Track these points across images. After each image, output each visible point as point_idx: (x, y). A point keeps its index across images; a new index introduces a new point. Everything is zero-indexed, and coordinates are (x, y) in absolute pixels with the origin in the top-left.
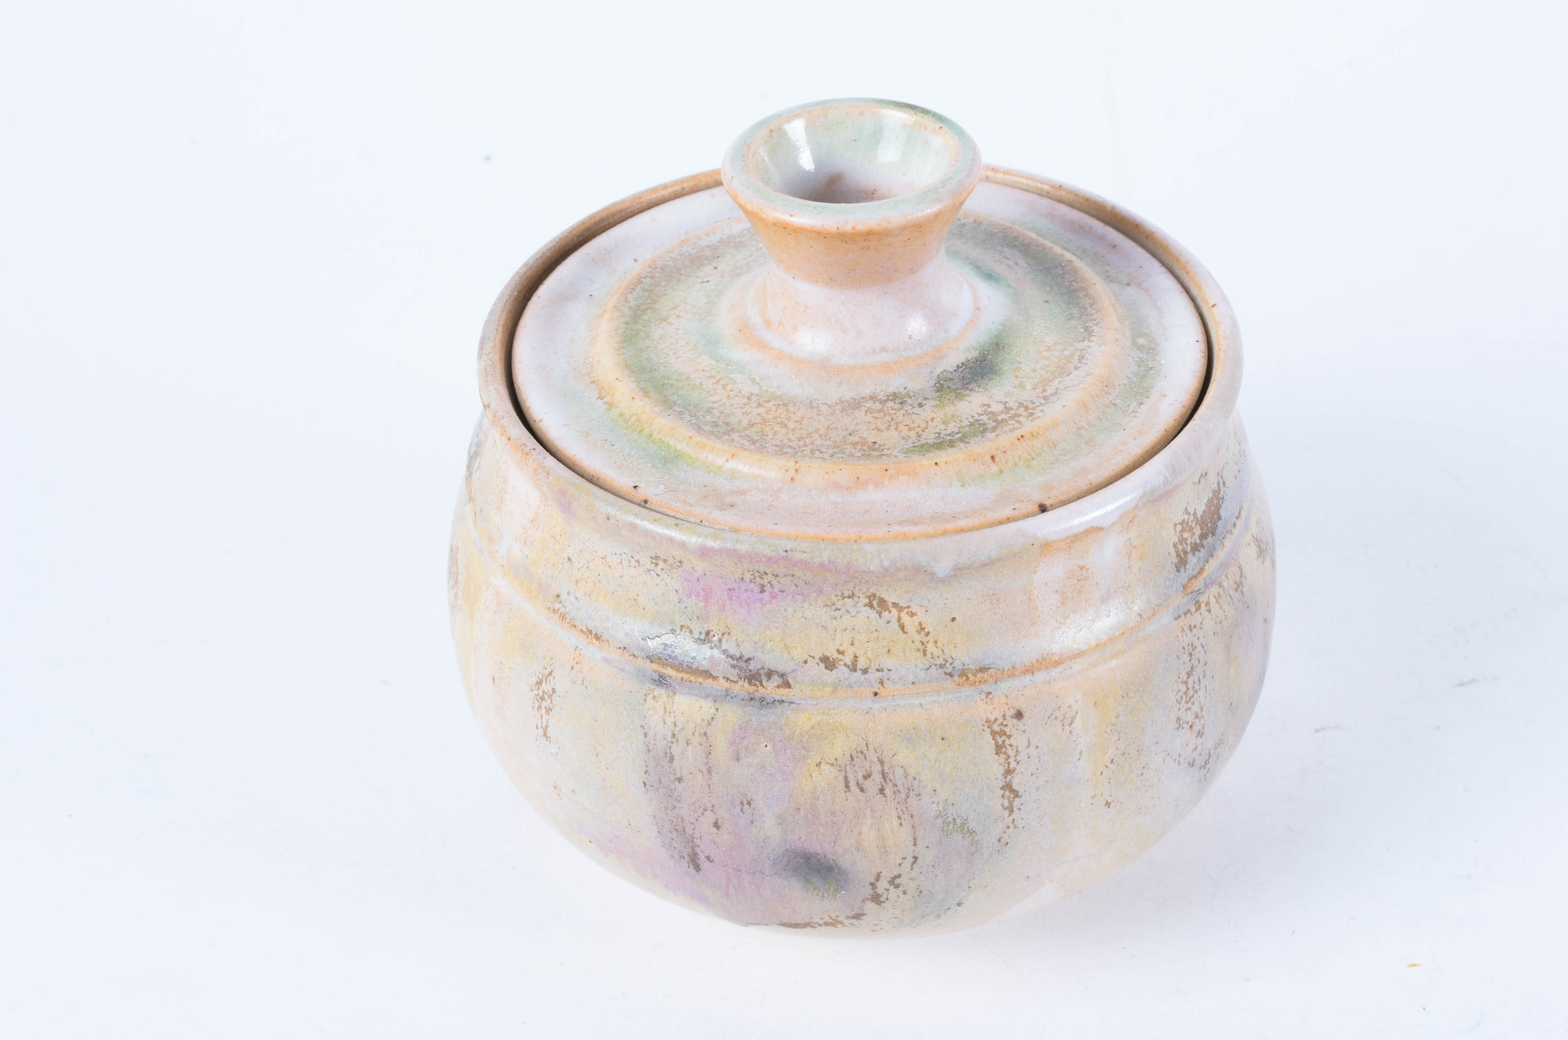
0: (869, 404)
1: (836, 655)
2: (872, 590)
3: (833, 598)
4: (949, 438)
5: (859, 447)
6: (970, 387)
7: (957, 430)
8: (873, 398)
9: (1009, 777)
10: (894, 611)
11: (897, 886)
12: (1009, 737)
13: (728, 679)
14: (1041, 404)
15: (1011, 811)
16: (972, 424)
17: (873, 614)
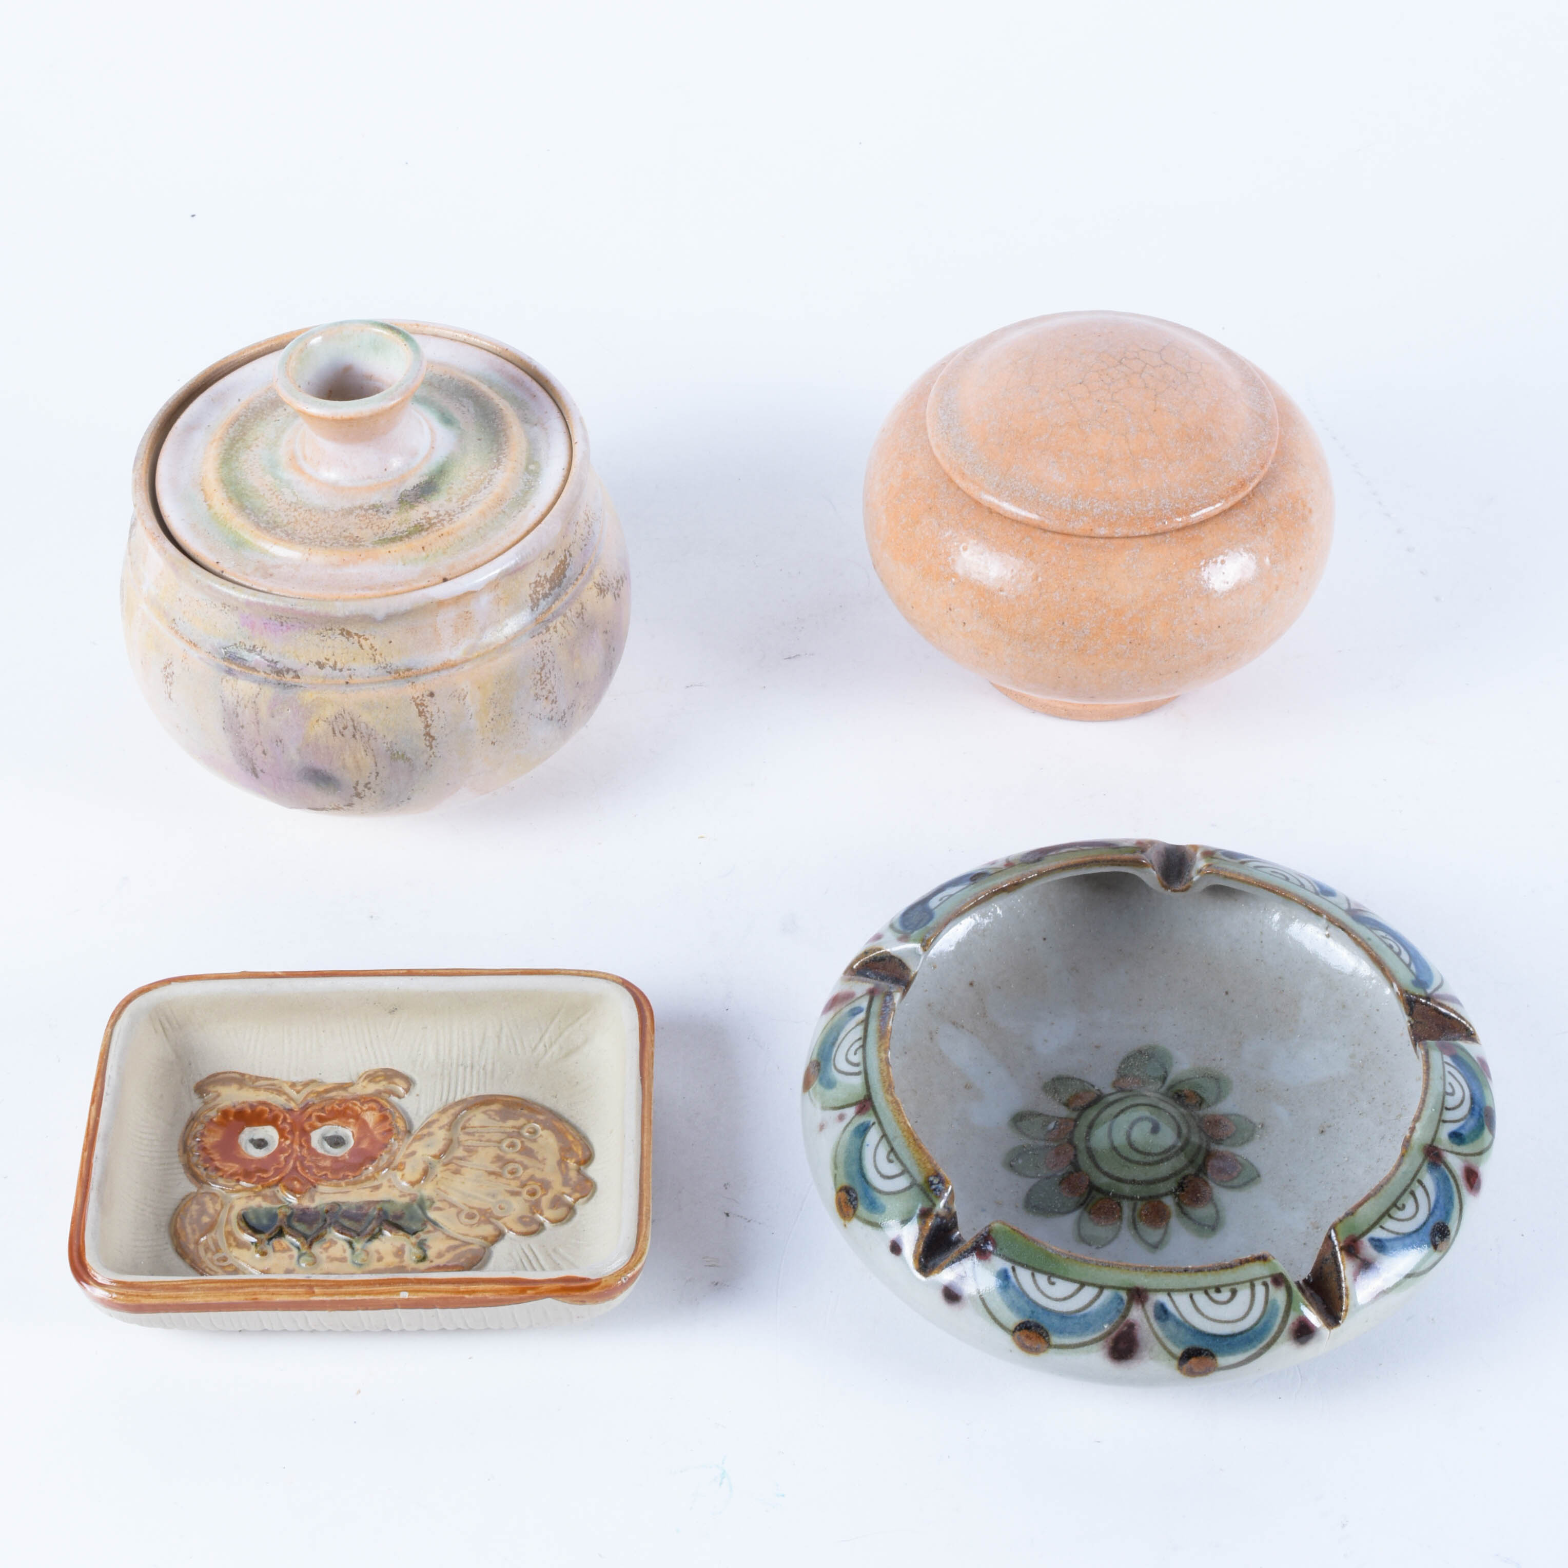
0: (358, 511)
1: (324, 661)
2: (342, 626)
3: (322, 631)
4: (400, 534)
5: (348, 539)
6: (419, 500)
7: (406, 529)
8: (361, 507)
9: (428, 729)
10: (356, 638)
11: (369, 789)
12: (427, 707)
13: (265, 673)
14: (459, 513)
15: (431, 748)
16: (416, 526)
17: (344, 639)
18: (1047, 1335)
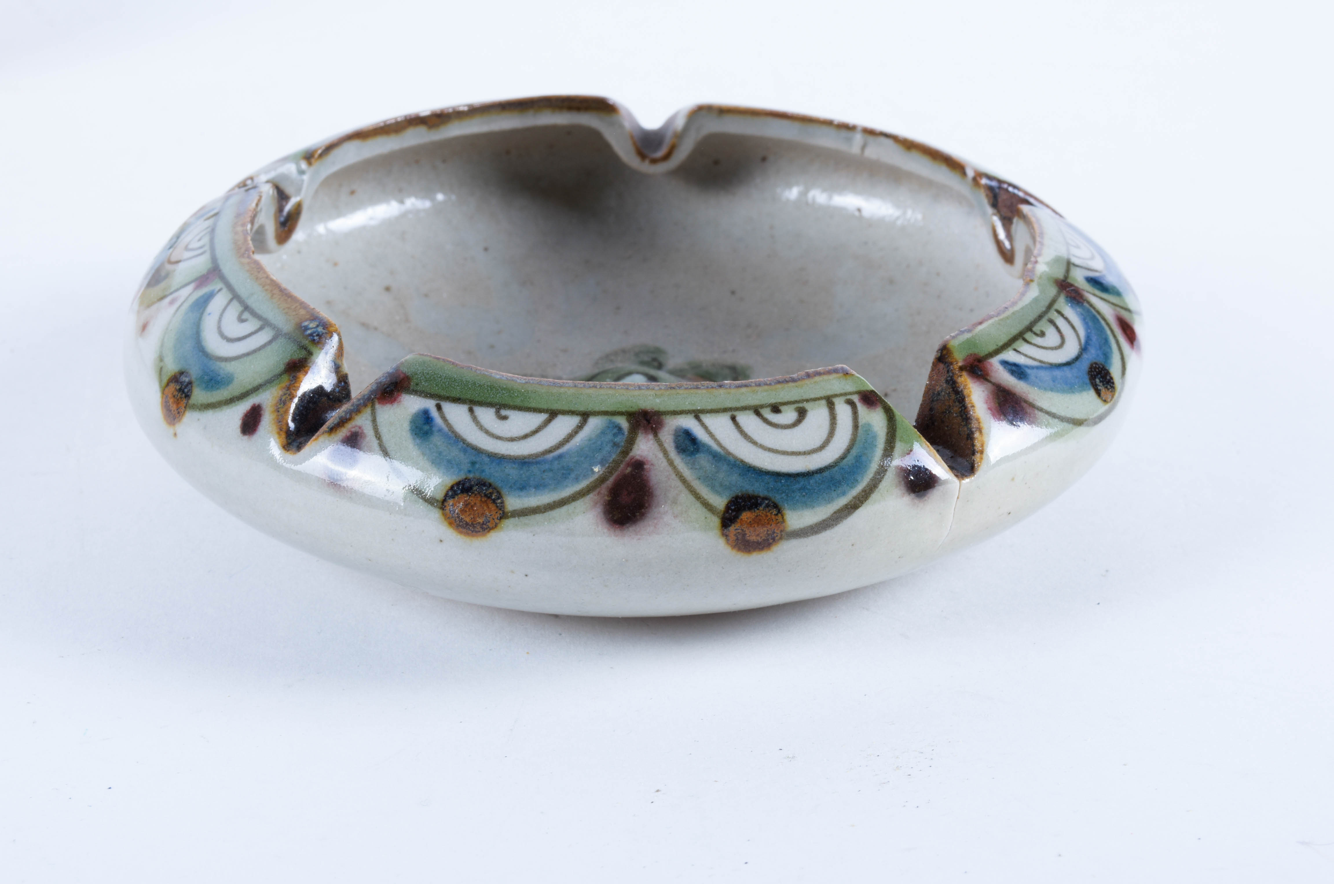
18: (500, 496)
